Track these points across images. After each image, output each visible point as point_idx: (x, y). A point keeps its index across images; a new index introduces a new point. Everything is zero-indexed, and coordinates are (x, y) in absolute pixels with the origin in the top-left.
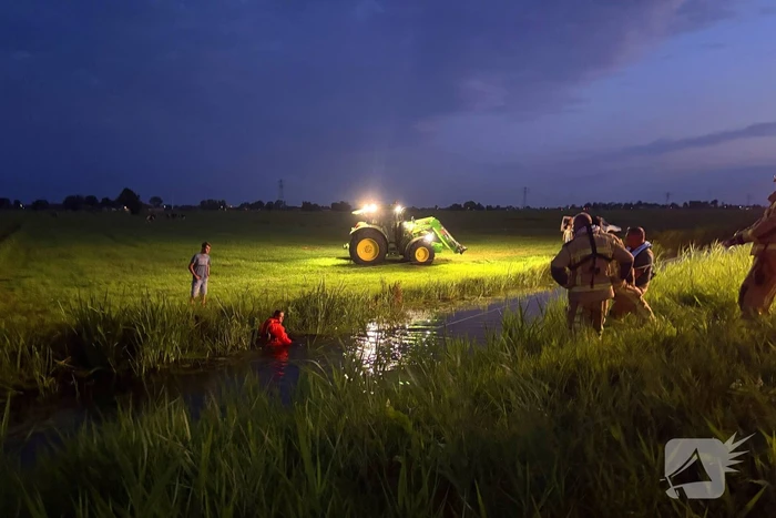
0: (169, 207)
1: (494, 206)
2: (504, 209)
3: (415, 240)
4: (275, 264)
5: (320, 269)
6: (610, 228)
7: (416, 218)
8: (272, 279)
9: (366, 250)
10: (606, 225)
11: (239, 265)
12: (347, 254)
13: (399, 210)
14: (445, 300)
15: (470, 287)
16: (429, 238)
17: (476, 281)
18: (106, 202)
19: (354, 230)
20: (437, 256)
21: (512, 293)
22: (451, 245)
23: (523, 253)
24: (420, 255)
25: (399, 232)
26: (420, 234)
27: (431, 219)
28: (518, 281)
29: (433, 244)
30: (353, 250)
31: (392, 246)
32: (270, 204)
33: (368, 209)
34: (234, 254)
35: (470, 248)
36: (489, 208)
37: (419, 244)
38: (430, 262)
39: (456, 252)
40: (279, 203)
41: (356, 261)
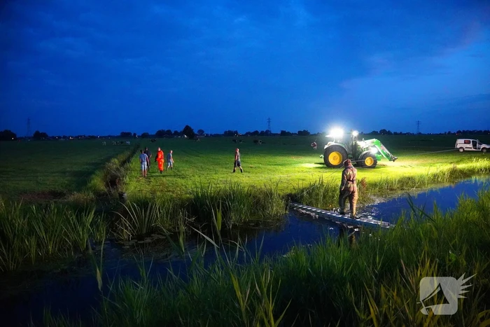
0: (207, 135)
1: (399, 132)
2: (405, 134)
3: (364, 152)
4: (280, 167)
5: (308, 170)
6: (483, 146)
7: (365, 139)
8: (282, 175)
9: (334, 158)
10: (481, 144)
11: (259, 167)
12: (322, 161)
13: (355, 134)
14: (391, 190)
15: (406, 182)
16: (374, 151)
17: (409, 178)
18: (176, 133)
19: (326, 147)
20: (379, 162)
21: (433, 186)
22: (387, 156)
23: (430, 161)
24: (368, 162)
25: (355, 147)
26: (367, 149)
27: (375, 140)
28: (435, 178)
29: (376, 155)
30: (326, 159)
31: (350, 156)
32: (262, 132)
33: (336, 134)
34: (253, 161)
35: (399, 158)
36: (395, 133)
37: (367, 155)
38: (374, 166)
39: (390, 160)
40: (267, 131)
41: (327, 165)
